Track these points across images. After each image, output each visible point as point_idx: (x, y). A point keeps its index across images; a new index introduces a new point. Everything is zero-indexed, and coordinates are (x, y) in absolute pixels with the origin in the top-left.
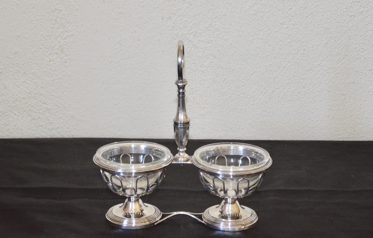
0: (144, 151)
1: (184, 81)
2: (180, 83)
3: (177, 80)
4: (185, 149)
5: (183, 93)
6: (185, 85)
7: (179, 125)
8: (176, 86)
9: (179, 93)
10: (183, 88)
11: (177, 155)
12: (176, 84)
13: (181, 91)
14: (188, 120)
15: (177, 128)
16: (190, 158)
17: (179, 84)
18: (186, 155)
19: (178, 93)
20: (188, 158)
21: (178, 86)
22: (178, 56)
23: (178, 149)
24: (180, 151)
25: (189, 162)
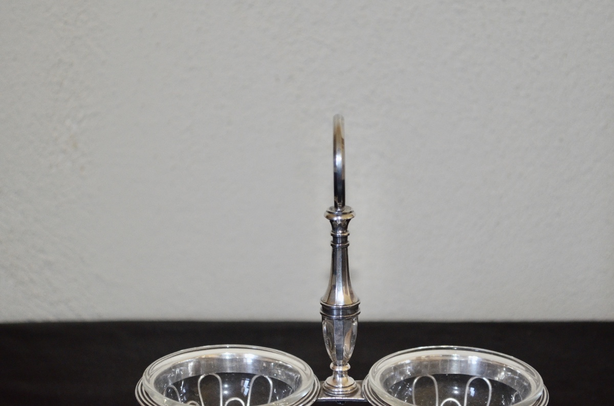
0: (252, 367)
1: (345, 211)
2: (337, 215)
3: (331, 208)
4: (348, 366)
5: (345, 239)
6: (348, 221)
7: (335, 312)
8: (328, 221)
9: (335, 238)
10: (345, 225)
11: (329, 380)
12: (327, 217)
13: (339, 233)
14: (355, 300)
15: (330, 319)
16: (359, 386)
17: (335, 219)
18: (351, 380)
19: (331, 238)
20: (354, 386)
21: (332, 221)
22: (335, 153)
23: (332, 365)
24: (336, 372)
25: (357, 397)
